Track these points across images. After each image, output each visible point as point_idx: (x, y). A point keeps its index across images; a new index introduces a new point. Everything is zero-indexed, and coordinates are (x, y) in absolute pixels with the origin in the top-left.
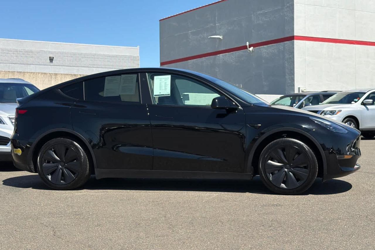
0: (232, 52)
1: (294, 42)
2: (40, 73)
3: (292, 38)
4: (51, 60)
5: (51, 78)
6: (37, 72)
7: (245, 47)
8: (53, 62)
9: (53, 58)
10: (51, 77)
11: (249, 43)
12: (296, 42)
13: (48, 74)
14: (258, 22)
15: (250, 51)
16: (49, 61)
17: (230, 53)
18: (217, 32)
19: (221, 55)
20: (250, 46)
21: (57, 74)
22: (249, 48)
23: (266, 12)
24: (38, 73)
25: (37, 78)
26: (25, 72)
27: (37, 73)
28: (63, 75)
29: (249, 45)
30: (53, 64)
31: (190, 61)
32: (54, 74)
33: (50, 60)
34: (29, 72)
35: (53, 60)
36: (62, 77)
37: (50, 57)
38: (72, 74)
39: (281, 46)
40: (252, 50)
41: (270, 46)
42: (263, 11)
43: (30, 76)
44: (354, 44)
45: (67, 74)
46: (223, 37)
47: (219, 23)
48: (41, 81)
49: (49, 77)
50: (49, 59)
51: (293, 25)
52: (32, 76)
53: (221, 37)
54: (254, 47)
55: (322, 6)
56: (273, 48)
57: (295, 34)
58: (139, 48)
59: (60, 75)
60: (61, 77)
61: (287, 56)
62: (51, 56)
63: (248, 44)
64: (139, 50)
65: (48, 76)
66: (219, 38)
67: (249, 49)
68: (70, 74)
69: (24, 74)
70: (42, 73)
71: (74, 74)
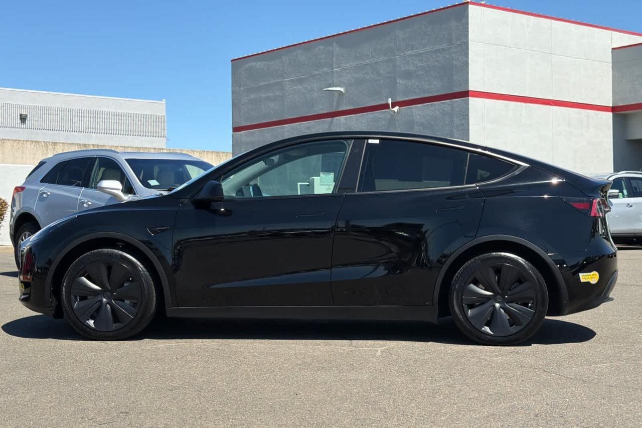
0: (362, 114)
1: (468, 99)
2: (29, 141)
3: (466, 94)
4: (23, 119)
5: (47, 150)
6: (25, 139)
7: (386, 106)
8: (26, 122)
9: (27, 115)
10: (47, 148)
11: (392, 100)
12: (472, 101)
13: (43, 143)
14: (407, 68)
15: (395, 112)
16: (19, 121)
17: (357, 115)
18: (335, 81)
19: (342, 118)
20: (394, 105)
21: (57, 143)
22: (393, 107)
23: (421, 53)
24: (26, 141)
25: (25, 149)
26: (5, 140)
27: (24, 141)
28: (66, 145)
29: (392, 103)
30: (26, 125)
31: (287, 125)
32: (52, 142)
33: (21, 119)
34: (11, 140)
35: (25, 119)
36: (64, 147)
37: (21, 115)
38: (80, 144)
39: (446, 106)
40: (398, 111)
41: (428, 105)
42: (416, 51)
43: (13, 146)
44: (551, 105)
45: (73, 144)
46: (347, 91)
47: (339, 67)
48: (30, 154)
49: (44, 148)
50: (19, 117)
51: (468, 74)
52: (17, 145)
53: (342, 90)
54: (400, 107)
55: (508, 46)
56: (433, 109)
57: (471, 88)
58: (165, 102)
59: (61, 145)
60: (62, 147)
61: (457, 121)
62: (22, 113)
63: (390, 101)
64: (164, 106)
65: (42, 146)
66: (340, 91)
67: (393, 109)
68: (78, 144)
69: (4, 142)
70: (32, 141)
71: (83, 144)
